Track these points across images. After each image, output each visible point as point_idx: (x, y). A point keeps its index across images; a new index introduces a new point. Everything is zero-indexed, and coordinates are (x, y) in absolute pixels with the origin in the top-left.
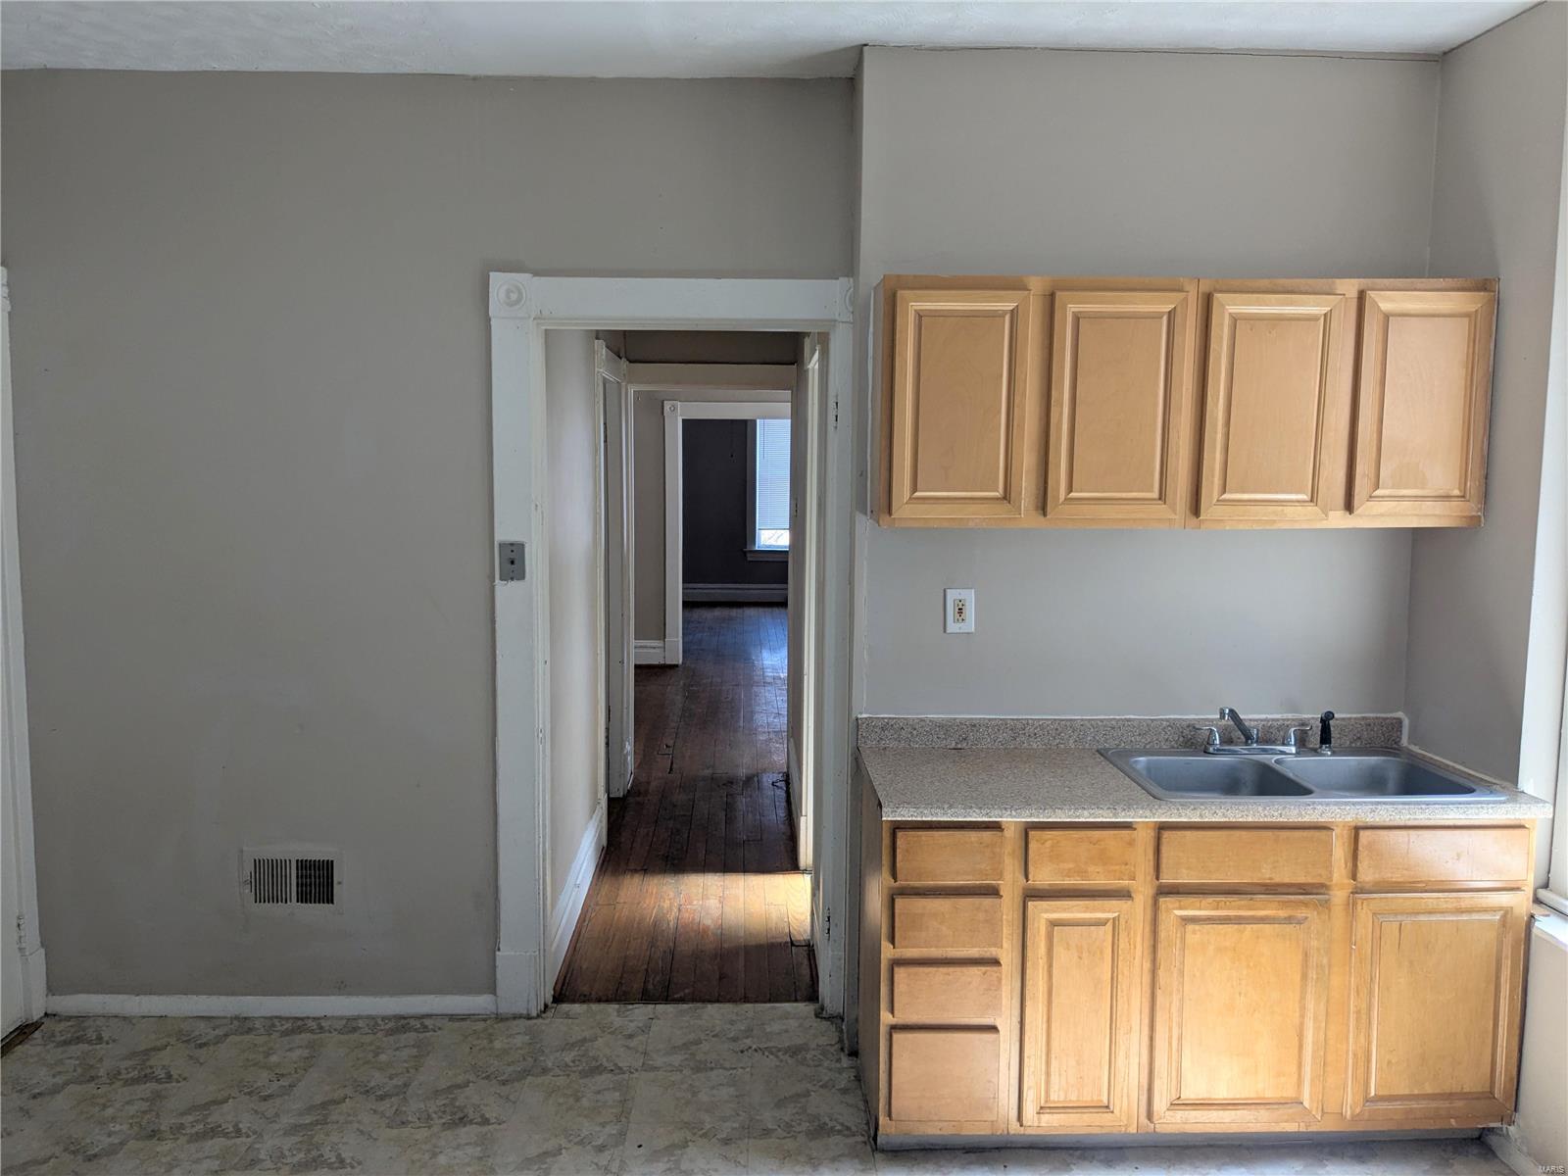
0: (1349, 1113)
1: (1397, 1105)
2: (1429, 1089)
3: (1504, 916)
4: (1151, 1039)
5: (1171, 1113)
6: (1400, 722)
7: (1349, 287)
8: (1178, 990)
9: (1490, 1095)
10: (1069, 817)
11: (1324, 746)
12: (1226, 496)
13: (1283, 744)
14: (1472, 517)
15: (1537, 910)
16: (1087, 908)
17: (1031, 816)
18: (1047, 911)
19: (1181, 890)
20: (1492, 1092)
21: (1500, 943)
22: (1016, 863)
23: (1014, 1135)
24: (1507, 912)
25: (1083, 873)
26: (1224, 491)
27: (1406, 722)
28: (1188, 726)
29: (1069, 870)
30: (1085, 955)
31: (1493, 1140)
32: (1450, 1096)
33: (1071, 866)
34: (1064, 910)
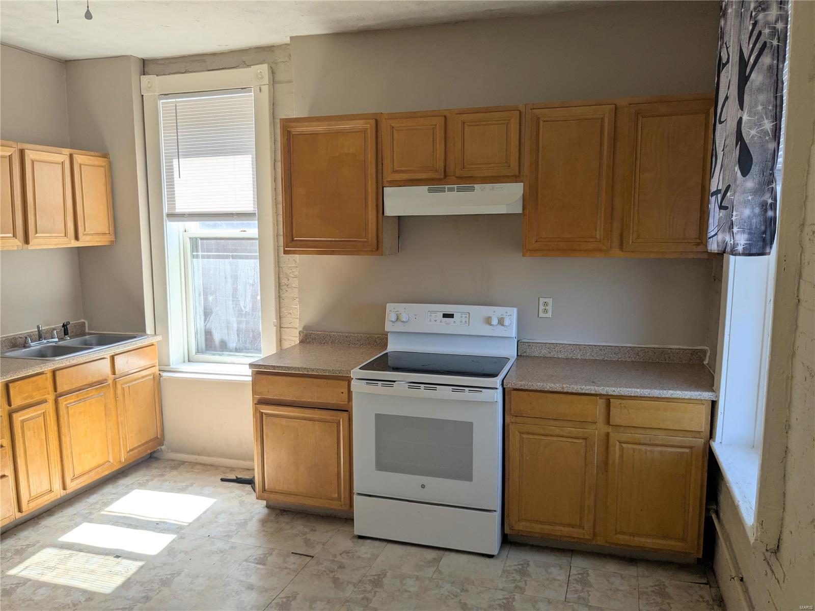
0: (123, 459)
1: (136, 451)
2: (143, 442)
3: (154, 376)
4: (61, 457)
5: (72, 483)
6: (84, 323)
7: (67, 151)
8: (68, 434)
9: (157, 438)
10: (25, 374)
11: (66, 336)
12: (37, 235)
13: (52, 338)
14: (111, 241)
15: (160, 372)
16: (35, 411)
17: (11, 377)
18: (20, 417)
19: (64, 394)
20: (157, 437)
21: (154, 385)
22: (4, 400)
23: (18, 518)
24: (154, 374)
25: (32, 397)
26: (36, 232)
27: (86, 323)
28: (13, 338)
29: (26, 396)
30: (36, 431)
31: (155, 455)
32: (147, 442)
33: (27, 395)
34: (27, 414)
